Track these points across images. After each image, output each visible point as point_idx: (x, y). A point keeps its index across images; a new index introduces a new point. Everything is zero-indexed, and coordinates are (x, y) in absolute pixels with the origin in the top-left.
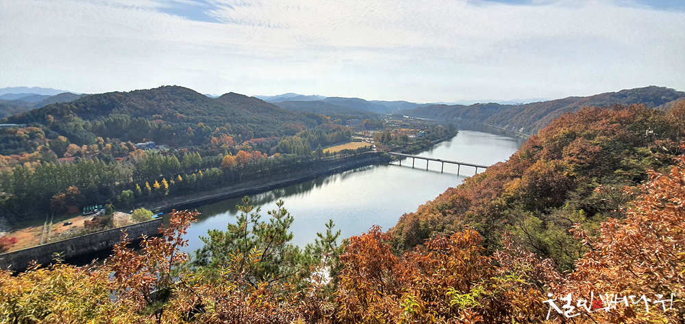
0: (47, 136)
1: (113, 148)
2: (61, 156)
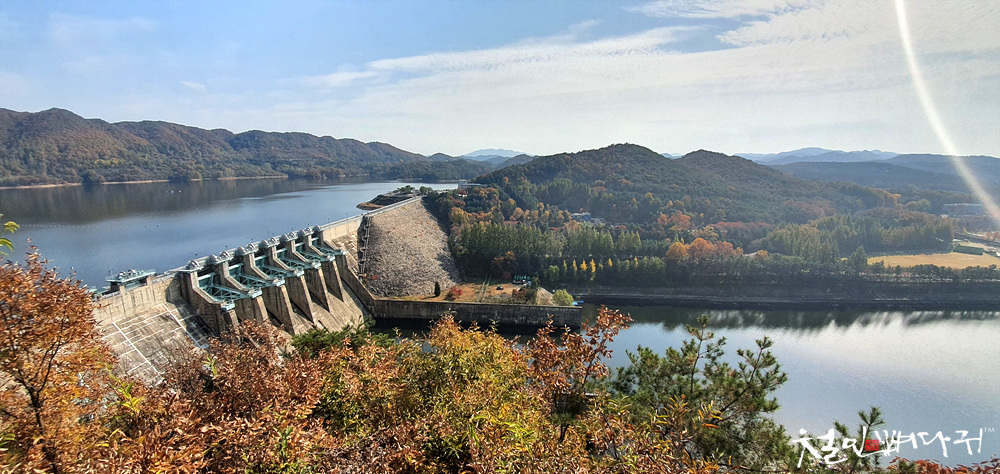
0: (500, 198)
1: (550, 215)
2: (507, 219)
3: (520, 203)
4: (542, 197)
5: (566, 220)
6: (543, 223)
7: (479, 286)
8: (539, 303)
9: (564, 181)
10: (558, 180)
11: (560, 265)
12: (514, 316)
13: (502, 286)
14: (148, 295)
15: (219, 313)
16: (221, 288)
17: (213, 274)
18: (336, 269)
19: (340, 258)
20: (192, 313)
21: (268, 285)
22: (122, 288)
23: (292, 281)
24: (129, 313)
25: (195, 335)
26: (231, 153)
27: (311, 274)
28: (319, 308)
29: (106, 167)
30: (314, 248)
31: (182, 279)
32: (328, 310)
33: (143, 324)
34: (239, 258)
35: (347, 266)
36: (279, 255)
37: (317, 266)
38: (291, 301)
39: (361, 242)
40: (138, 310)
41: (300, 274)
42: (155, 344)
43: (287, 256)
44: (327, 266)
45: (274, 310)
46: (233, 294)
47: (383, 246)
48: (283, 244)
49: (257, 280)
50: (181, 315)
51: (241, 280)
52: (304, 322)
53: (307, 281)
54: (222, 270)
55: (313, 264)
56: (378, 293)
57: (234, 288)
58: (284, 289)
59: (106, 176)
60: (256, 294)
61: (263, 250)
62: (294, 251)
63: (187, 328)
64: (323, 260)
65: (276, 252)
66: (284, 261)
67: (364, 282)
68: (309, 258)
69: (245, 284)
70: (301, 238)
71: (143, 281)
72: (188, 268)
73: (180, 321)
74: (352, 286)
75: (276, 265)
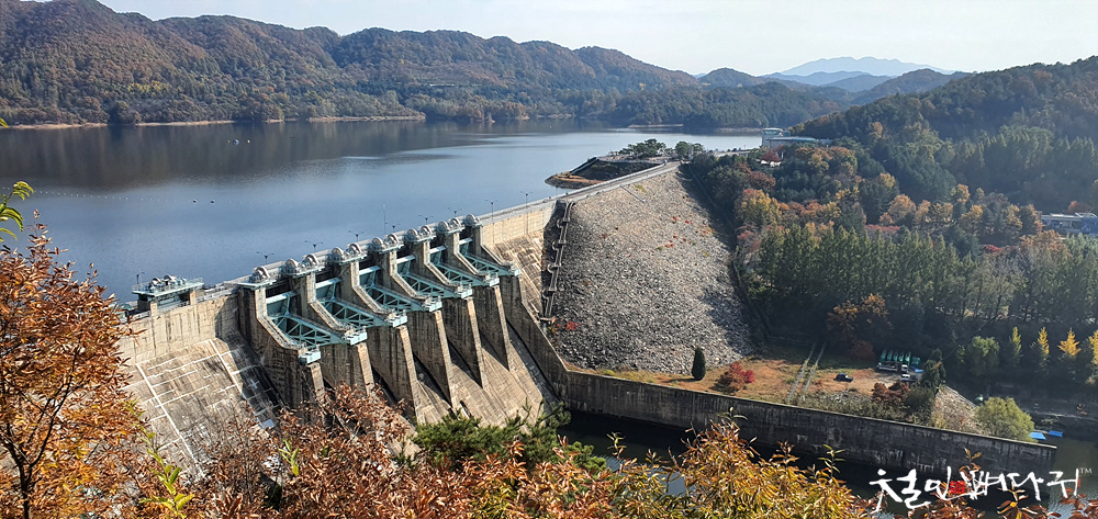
0: (859, 171)
1: (985, 217)
2: (873, 220)
3: (908, 185)
4: (965, 171)
5: (1028, 228)
6: (962, 233)
7: (794, 368)
8: (939, 421)
9: (1031, 136)
10: (1011, 132)
11: (1004, 338)
12: (874, 445)
13: (849, 373)
14: (189, 323)
15: (293, 365)
16: (300, 322)
17: (291, 294)
18: (500, 303)
19: (509, 281)
20: (252, 362)
21: (377, 323)
22: (154, 306)
23: (419, 319)
24: (161, 352)
25: (254, 402)
26: (333, 73)
27: (453, 308)
28: (464, 376)
29: (143, 97)
30: (463, 259)
31: (242, 299)
32: (479, 382)
33: (180, 373)
34: (333, 269)
35: (519, 299)
36: (401, 268)
37: (466, 293)
38: (416, 358)
39: (549, 253)
40: (174, 348)
41: (434, 306)
42: (195, 409)
43: (414, 270)
44: (483, 296)
45: (384, 371)
46: (320, 334)
47: (591, 263)
48: (409, 248)
49: (360, 312)
50: (236, 362)
51: (334, 310)
52: (435, 402)
53: (445, 322)
54: (305, 288)
55: (460, 289)
56: (575, 359)
57: (322, 323)
58: (405, 334)
59: (144, 111)
60: (357, 337)
61: (374, 258)
62: (427, 261)
63: (244, 386)
64: (477, 283)
65: (395, 261)
66: (409, 281)
67: (550, 333)
68: (452, 276)
69: (340, 317)
70: (441, 239)
71: (184, 297)
72: (252, 280)
73: (234, 374)
74: (526, 339)
75: (394, 285)
